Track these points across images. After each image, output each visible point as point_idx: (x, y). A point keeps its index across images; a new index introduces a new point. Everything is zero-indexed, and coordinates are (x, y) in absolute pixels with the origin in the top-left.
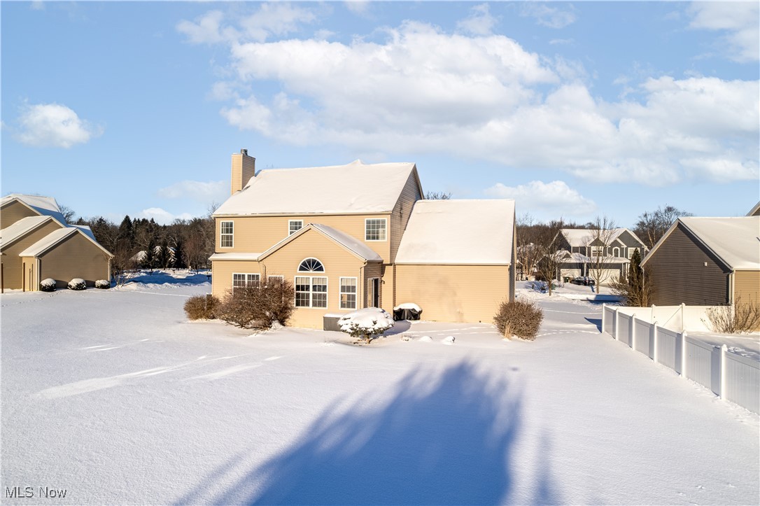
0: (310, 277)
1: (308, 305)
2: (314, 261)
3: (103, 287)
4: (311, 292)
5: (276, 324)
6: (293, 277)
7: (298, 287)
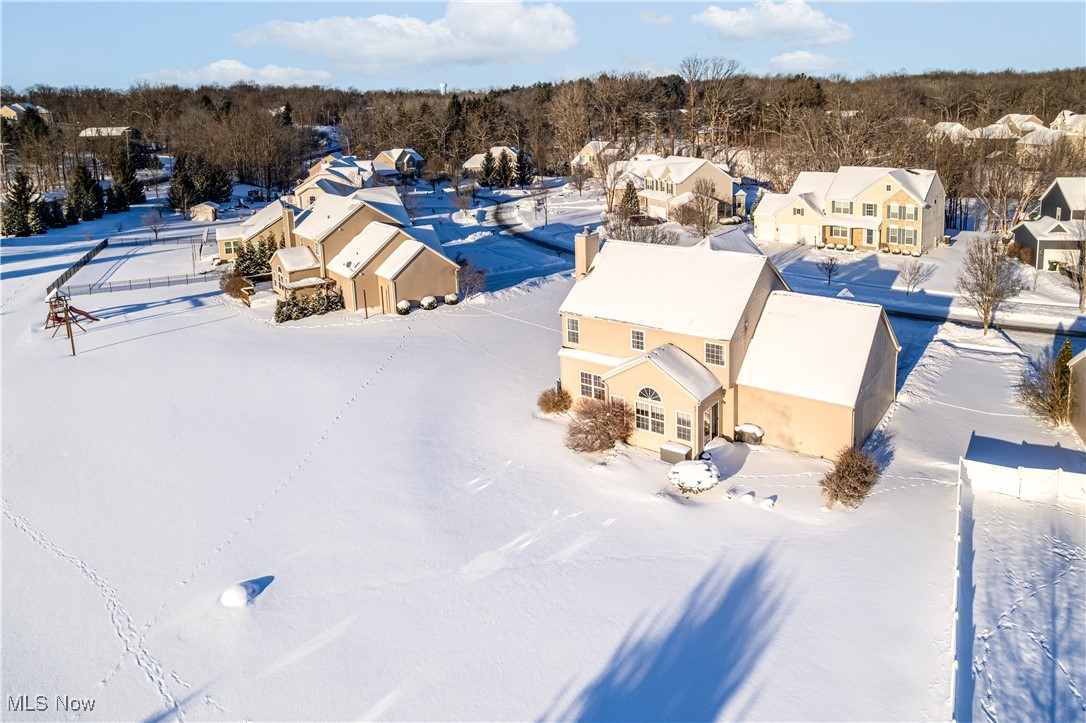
0: (648, 404)
1: (647, 428)
2: (652, 391)
3: (453, 303)
4: (650, 418)
5: (618, 444)
6: (634, 402)
7: (638, 412)
